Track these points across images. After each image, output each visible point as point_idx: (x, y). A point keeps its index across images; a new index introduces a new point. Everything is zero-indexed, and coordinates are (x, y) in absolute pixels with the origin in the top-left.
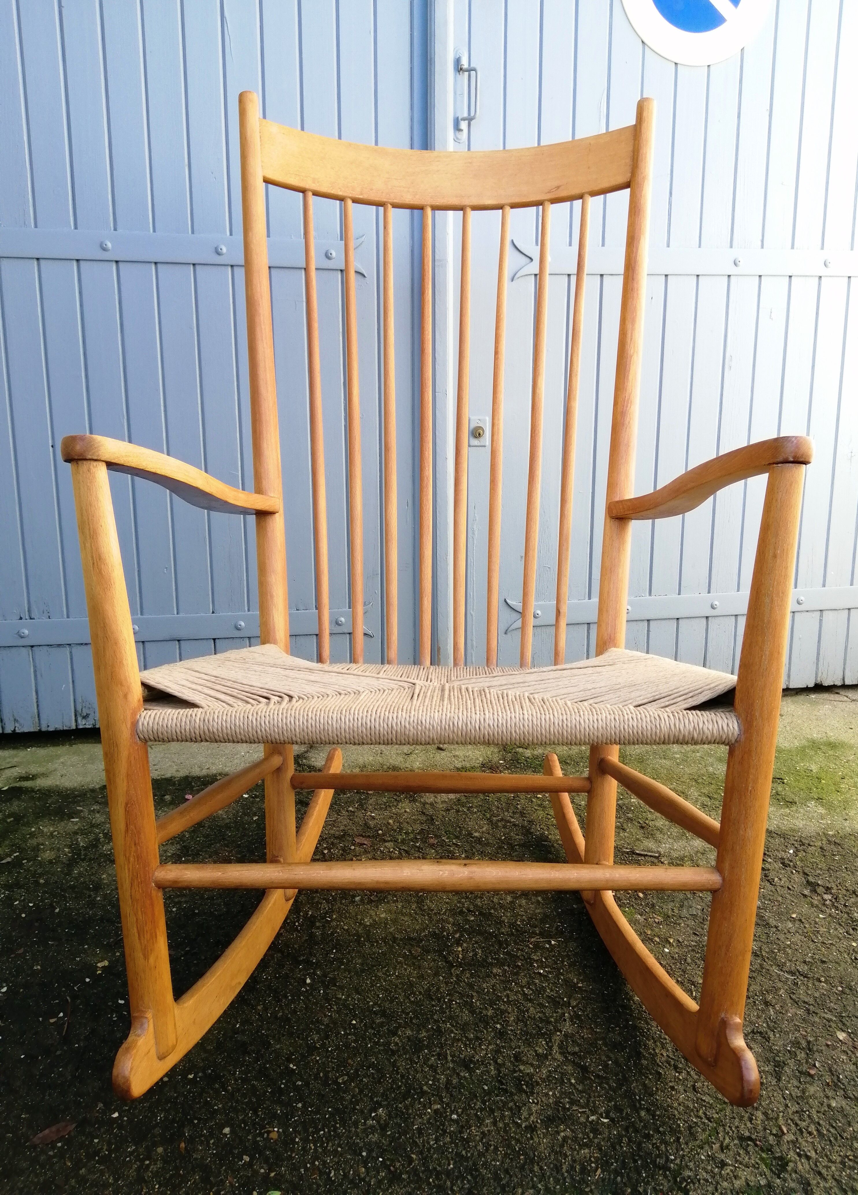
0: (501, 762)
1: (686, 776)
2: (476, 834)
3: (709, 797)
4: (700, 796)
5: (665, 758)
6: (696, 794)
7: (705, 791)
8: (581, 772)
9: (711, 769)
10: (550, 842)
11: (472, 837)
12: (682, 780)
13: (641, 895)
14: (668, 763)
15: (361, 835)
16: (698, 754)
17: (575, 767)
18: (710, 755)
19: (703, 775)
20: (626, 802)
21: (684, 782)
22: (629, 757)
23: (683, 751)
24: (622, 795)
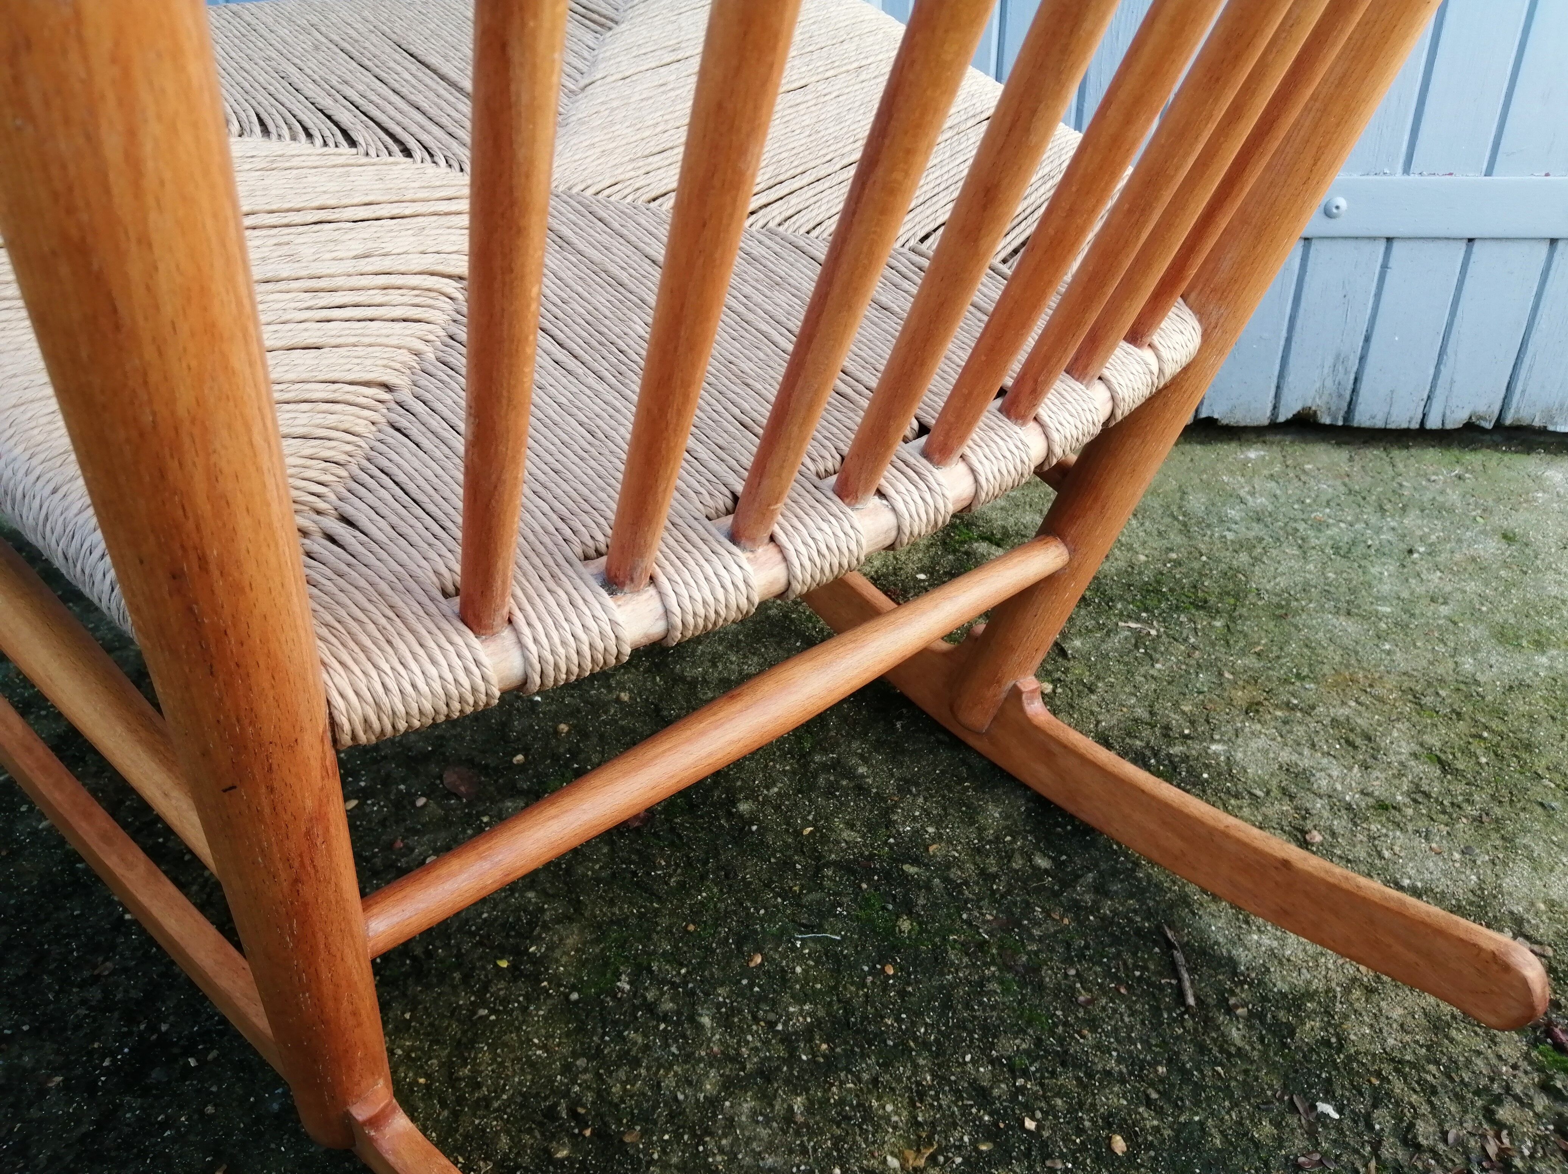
0: (922, 576)
1: (1391, 681)
2: (744, 807)
3: (1439, 760)
4: (1415, 756)
5: (1349, 613)
6: (1405, 749)
7: (1433, 740)
8: (1108, 634)
9: (1468, 664)
10: (927, 866)
11: (730, 815)
12: (1378, 691)
13: (1119, 1144)
14: (1350, 627)
15: (471, 763)
16: (1444, 610)
17: (1099, 614)
18: (1476, 616)
19: (1442, 681)
20: (1195, 748)
21: (1381, 700)
22: (1252, 598)
23: (1405, 594)
24: (1192, 723)
